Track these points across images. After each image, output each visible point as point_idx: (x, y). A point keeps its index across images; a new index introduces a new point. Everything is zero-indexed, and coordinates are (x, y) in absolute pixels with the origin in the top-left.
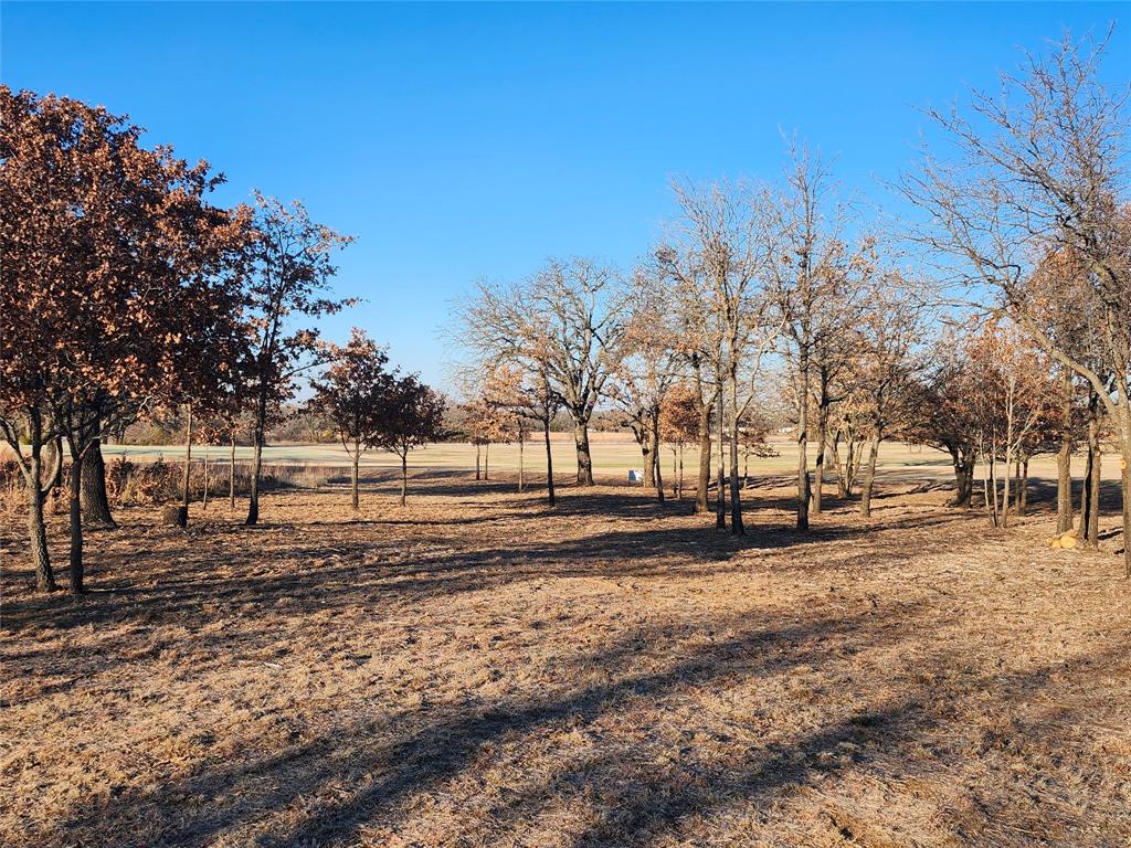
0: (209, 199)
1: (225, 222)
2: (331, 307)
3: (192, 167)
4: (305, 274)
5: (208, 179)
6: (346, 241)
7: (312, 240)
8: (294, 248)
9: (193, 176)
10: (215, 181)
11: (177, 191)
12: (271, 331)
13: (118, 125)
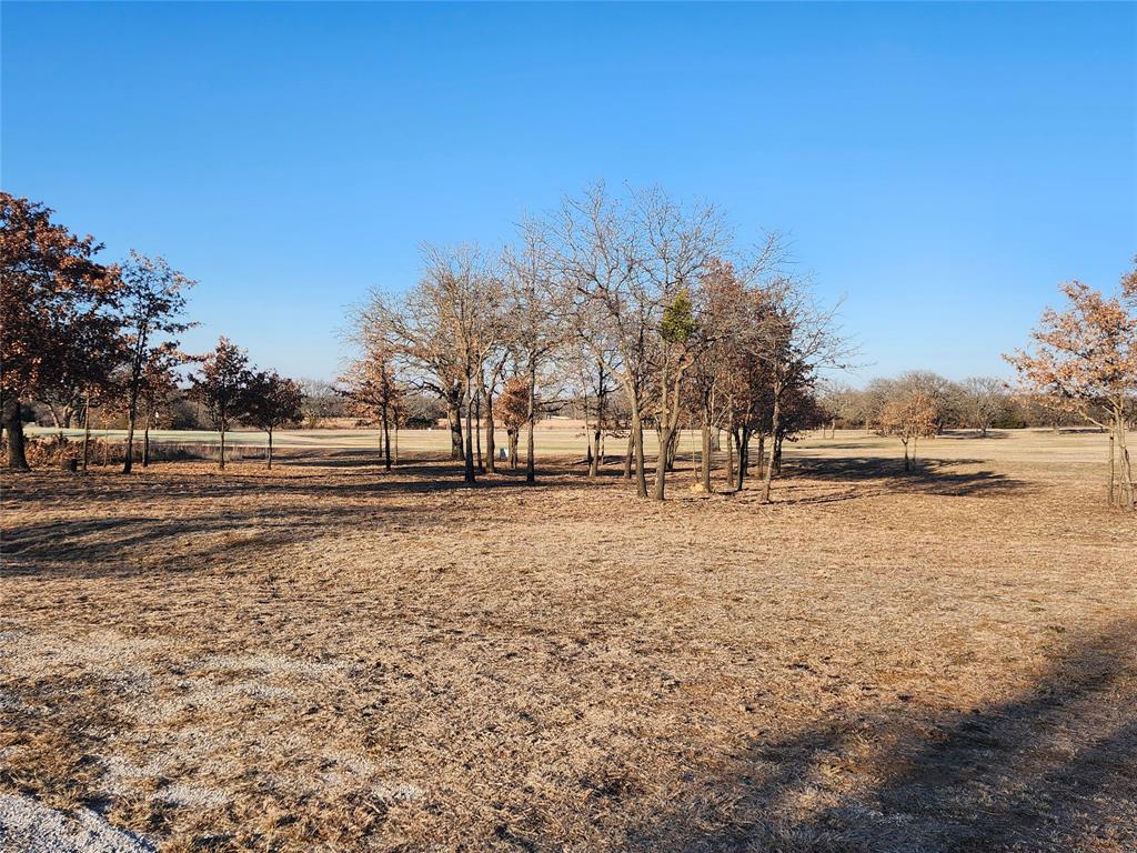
0: (95, 259)
1: (102, 276)
2: (181, 328)
3: (81, 240)
4: (164, 307)
5: (92, 247)
6: (192, 284)
7: (169, 284)
8: (156, 289)
9: (83, 246)
10: (98, 248)
11: (75, 254)
12: (141, 344)
13: (36, 208)
